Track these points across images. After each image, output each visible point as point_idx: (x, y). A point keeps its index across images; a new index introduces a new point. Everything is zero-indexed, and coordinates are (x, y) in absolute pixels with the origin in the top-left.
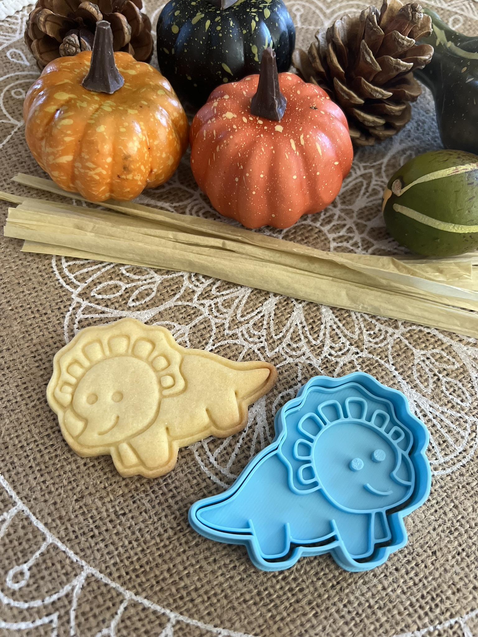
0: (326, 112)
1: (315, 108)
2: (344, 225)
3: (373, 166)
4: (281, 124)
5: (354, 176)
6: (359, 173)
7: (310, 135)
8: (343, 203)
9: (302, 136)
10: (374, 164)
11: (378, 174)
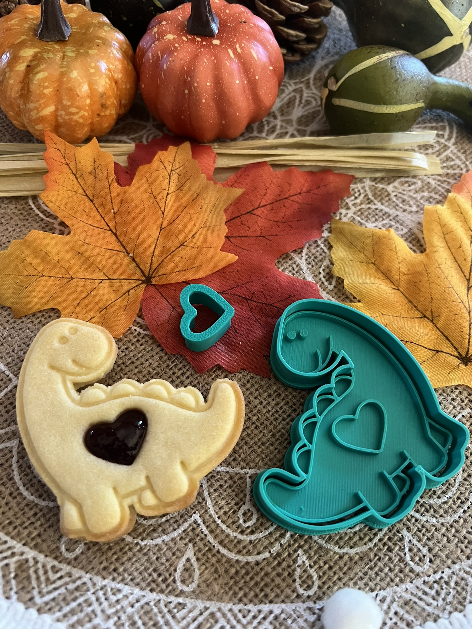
0: (255, 25)
1: (245, 22)
2: (287, 133)
3: (302, 82)
4: (218, 39)
5: (287, 92)
6: (291, 88)
7: (245, 44)
8: (282, 115)
9: (238, 46)
10: (303, 80)
11: (308, 87)
